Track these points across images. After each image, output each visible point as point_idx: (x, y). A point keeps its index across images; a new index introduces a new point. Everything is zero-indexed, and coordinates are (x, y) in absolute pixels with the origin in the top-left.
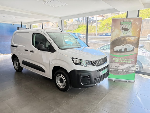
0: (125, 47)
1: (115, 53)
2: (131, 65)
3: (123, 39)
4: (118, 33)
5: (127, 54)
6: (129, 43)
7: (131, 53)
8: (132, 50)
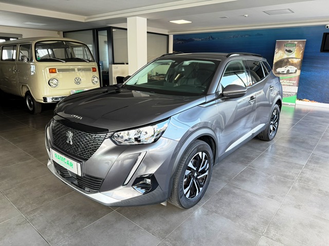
2: (293, 88)
3: (286, 60)
4: (282, 55)
5: (289, 76)
6: (292, 64)
7: (294, 76)
8: (295, 72)
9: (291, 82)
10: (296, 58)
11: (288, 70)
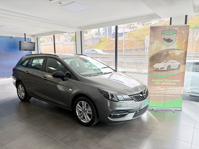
0: (168, 64)
1: (155, 72)
2: (177, 88)
3: (165, 53)
4: (159, 45)
5: (171, 73)
7: (176, 72)
8: (177, 67)
9: (173, 81)
10: (179, 50)
11: (169, 66)
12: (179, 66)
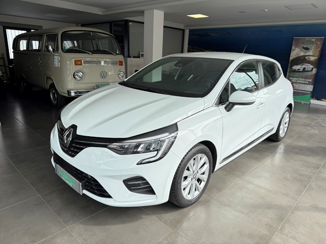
0: (303, 66)
1: (293, 73)
2: (308, 86)
3: (303, 58)
4: (298, 52)
5: (305, 74)
7: (309, 73)
8: (310, 70)
9: (306, 80)
10: (313, 56)
12: (312, 68)
